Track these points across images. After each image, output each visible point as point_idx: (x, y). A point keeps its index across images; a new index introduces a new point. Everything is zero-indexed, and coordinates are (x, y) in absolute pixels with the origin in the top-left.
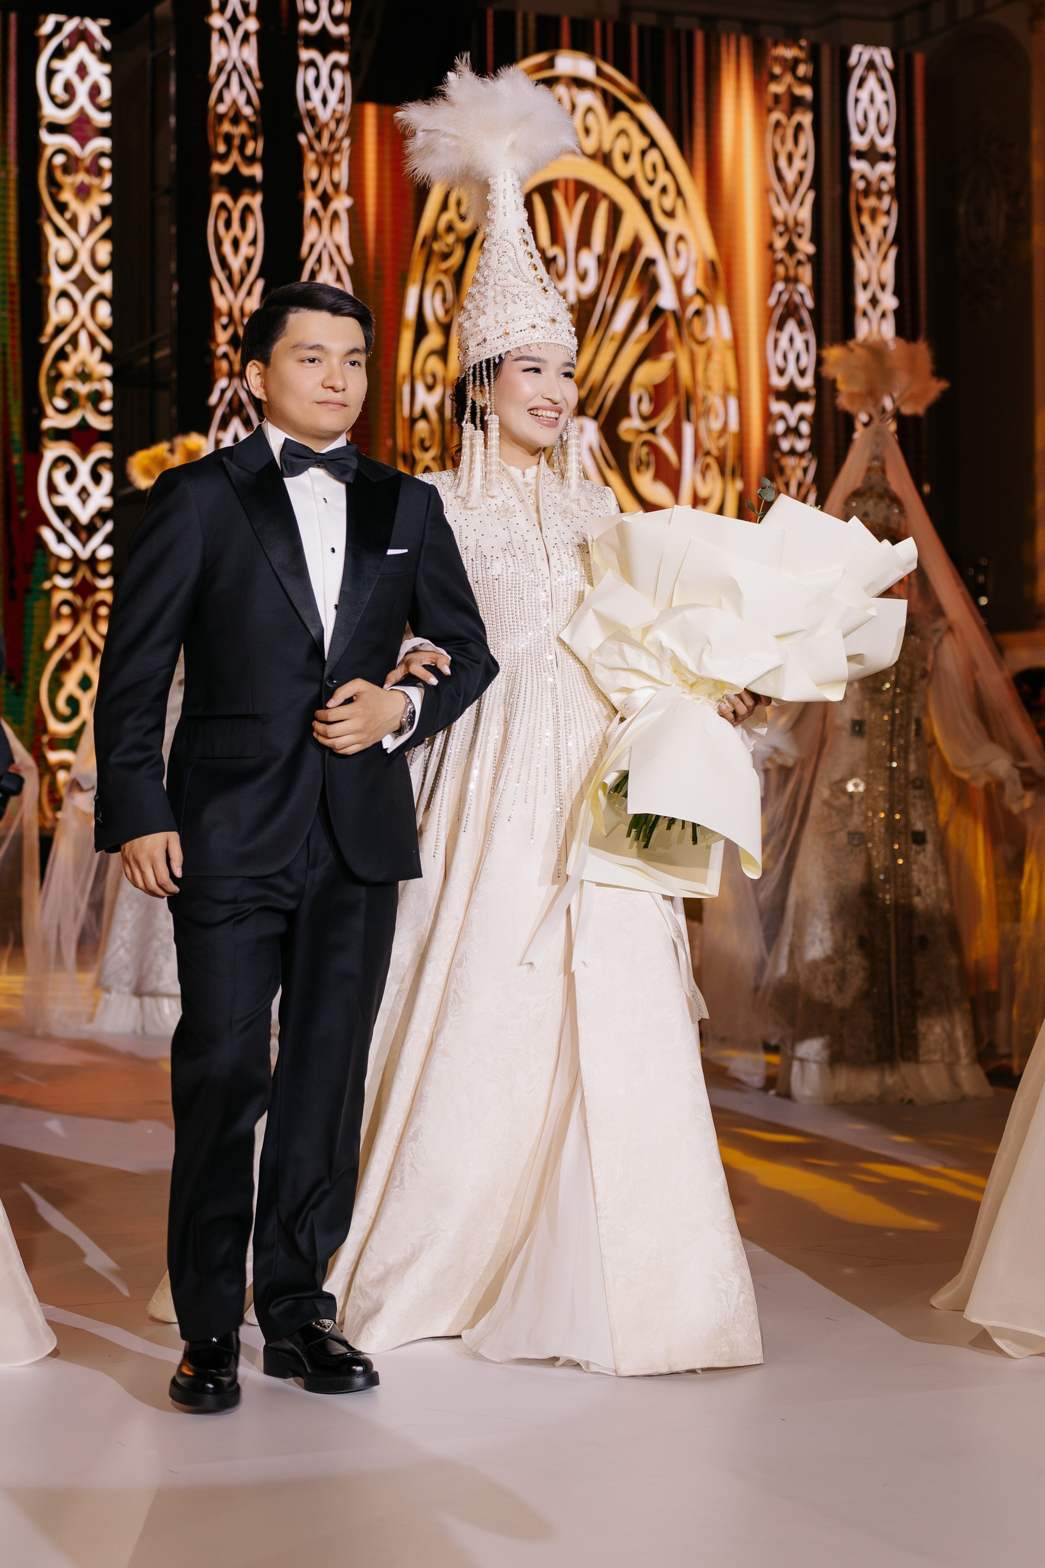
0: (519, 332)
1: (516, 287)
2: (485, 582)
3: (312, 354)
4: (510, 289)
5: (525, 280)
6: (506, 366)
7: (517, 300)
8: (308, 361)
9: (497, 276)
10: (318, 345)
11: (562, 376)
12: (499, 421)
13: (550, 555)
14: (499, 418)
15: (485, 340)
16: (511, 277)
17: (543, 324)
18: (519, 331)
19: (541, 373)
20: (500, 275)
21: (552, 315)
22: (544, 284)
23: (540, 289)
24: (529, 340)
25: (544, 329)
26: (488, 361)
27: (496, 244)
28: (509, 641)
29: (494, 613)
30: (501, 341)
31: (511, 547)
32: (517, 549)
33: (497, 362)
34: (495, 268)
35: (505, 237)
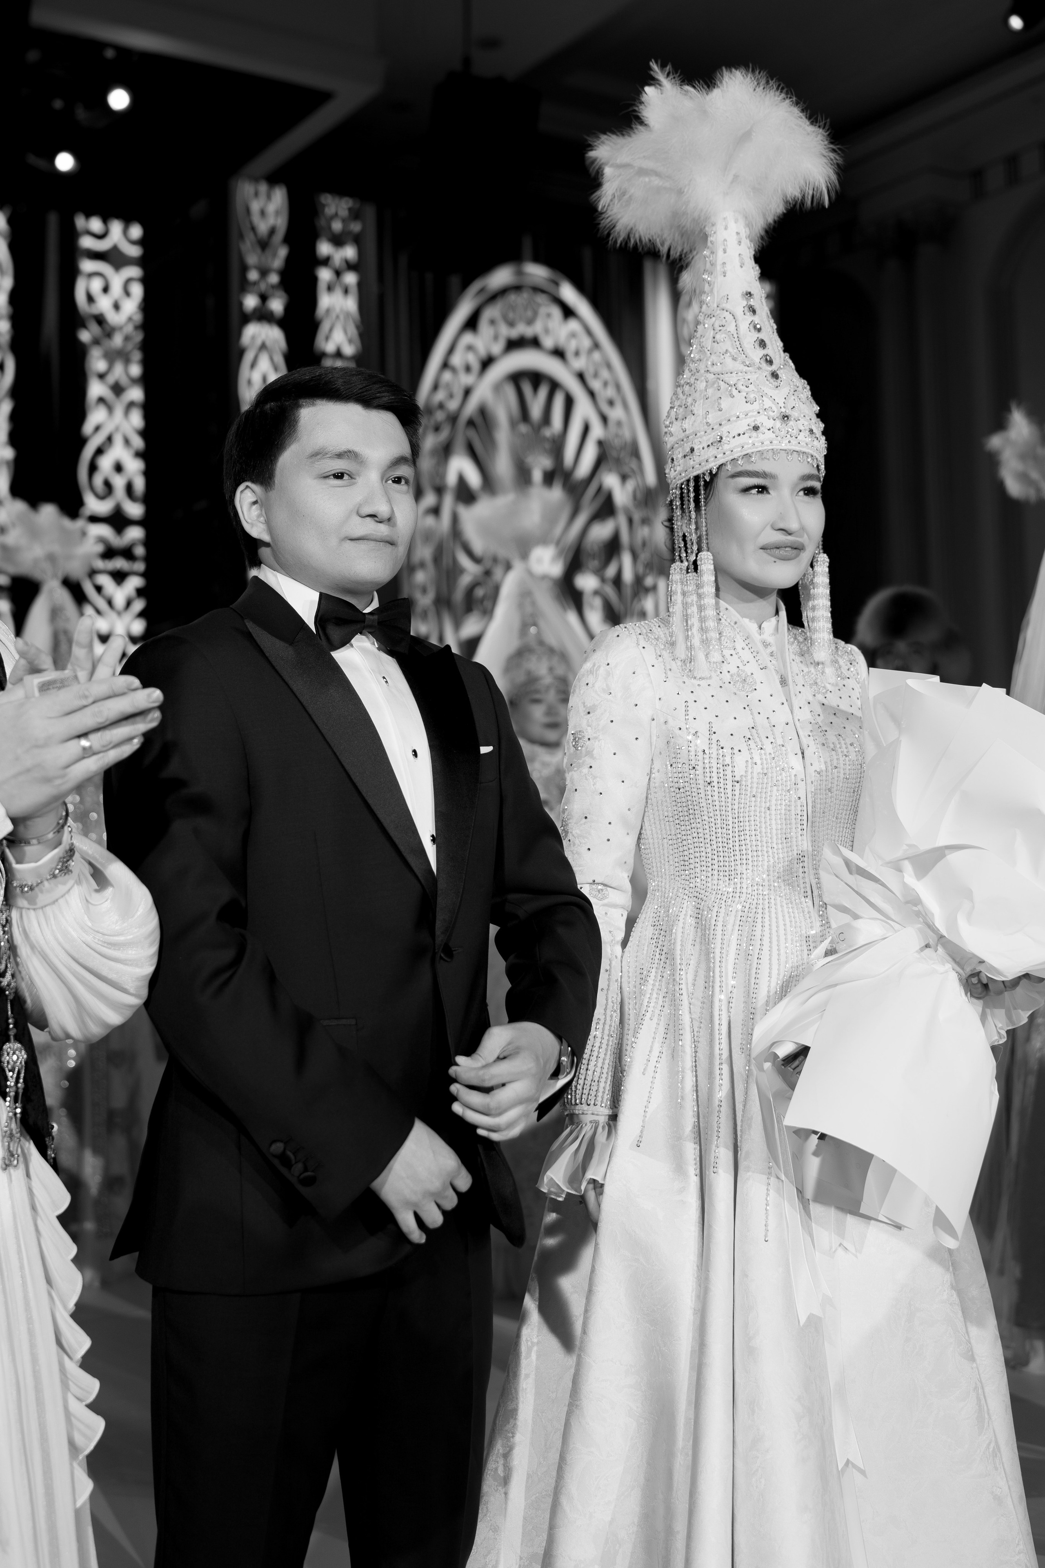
0: (736, 437)
1: (734, 374)
2: (721, 785)
3: (339, 465)
4: (726, 377)
5: (748, 363)
6: (720, 482)
7: (735, 392)
8: (332, 477)
9: (711, 360)
10: (350, 452)
11: (802, 493)
12: (714, 560)
13: (805, 747)
14: (713, 555)
15: (692, 450)
16: (728, 360)
17: (769, 423)
18: (736, 434)
19: (769, 493)
20: (714, 358)
21: (783, 410)
22: (774, 367)
23: (768, 374)
24: (750, 448)
25: (772, 430)
26: (697, 478)
27: (712, 316)
28: (750, 867)
29: (730, 827)
30: (712, 451)
31: (756, 736)
32: (764, 739)
33: (708, 480)
34: (709, 349)
35: (724, 305)
